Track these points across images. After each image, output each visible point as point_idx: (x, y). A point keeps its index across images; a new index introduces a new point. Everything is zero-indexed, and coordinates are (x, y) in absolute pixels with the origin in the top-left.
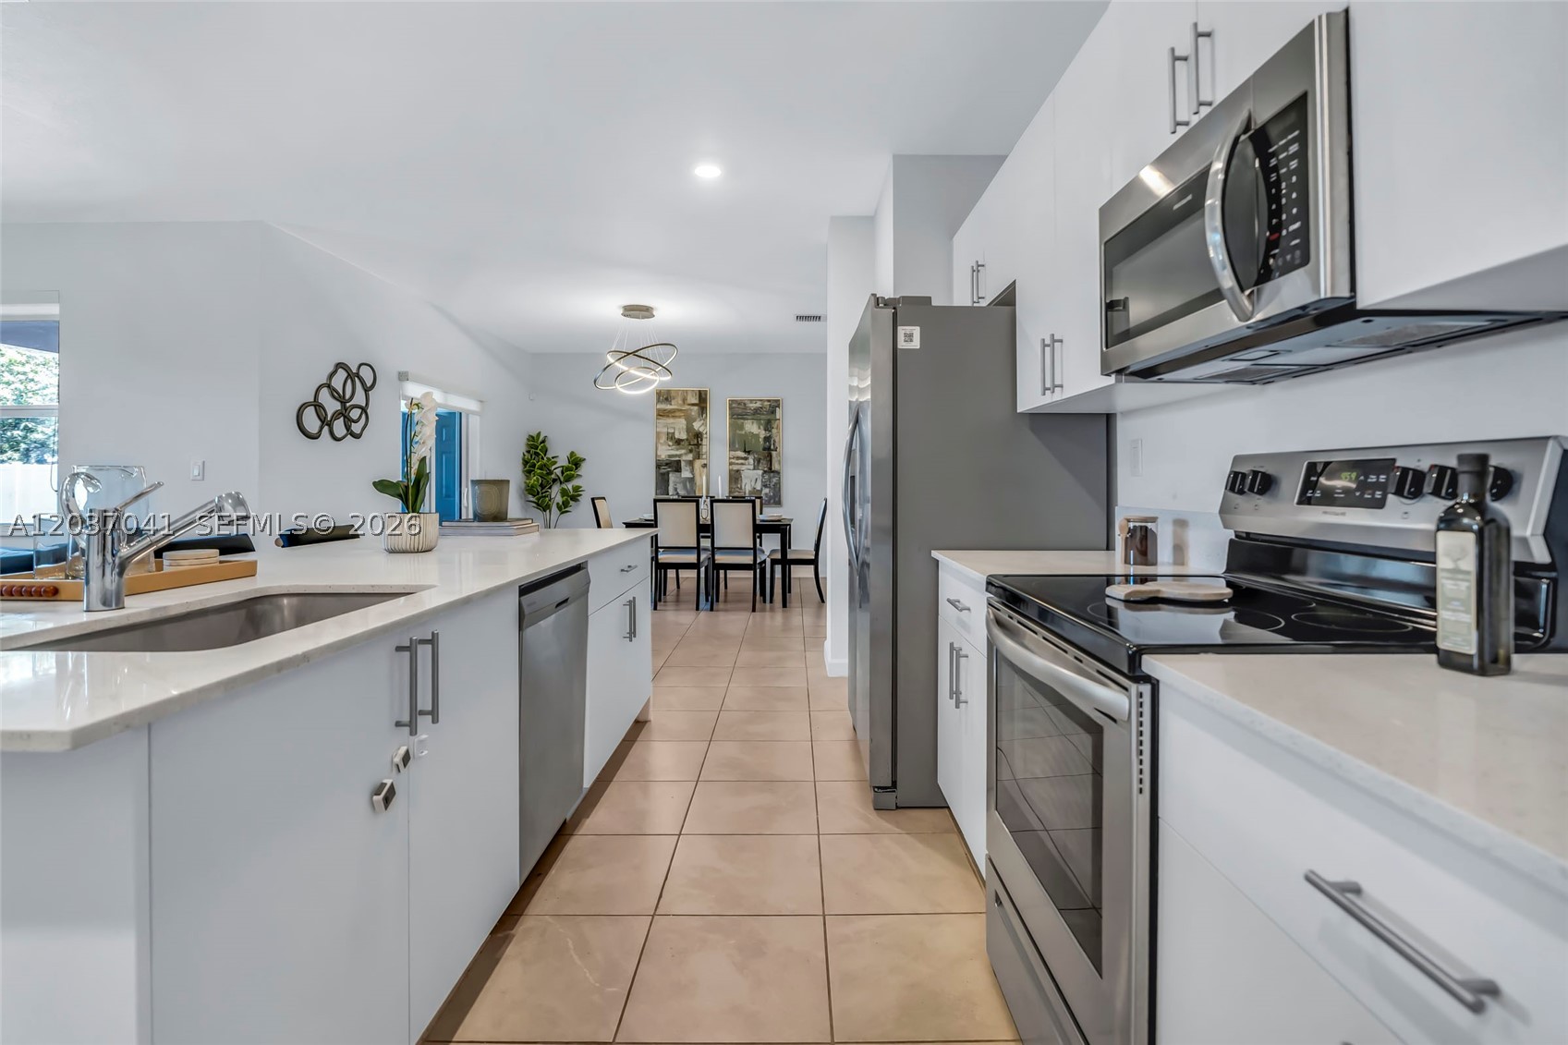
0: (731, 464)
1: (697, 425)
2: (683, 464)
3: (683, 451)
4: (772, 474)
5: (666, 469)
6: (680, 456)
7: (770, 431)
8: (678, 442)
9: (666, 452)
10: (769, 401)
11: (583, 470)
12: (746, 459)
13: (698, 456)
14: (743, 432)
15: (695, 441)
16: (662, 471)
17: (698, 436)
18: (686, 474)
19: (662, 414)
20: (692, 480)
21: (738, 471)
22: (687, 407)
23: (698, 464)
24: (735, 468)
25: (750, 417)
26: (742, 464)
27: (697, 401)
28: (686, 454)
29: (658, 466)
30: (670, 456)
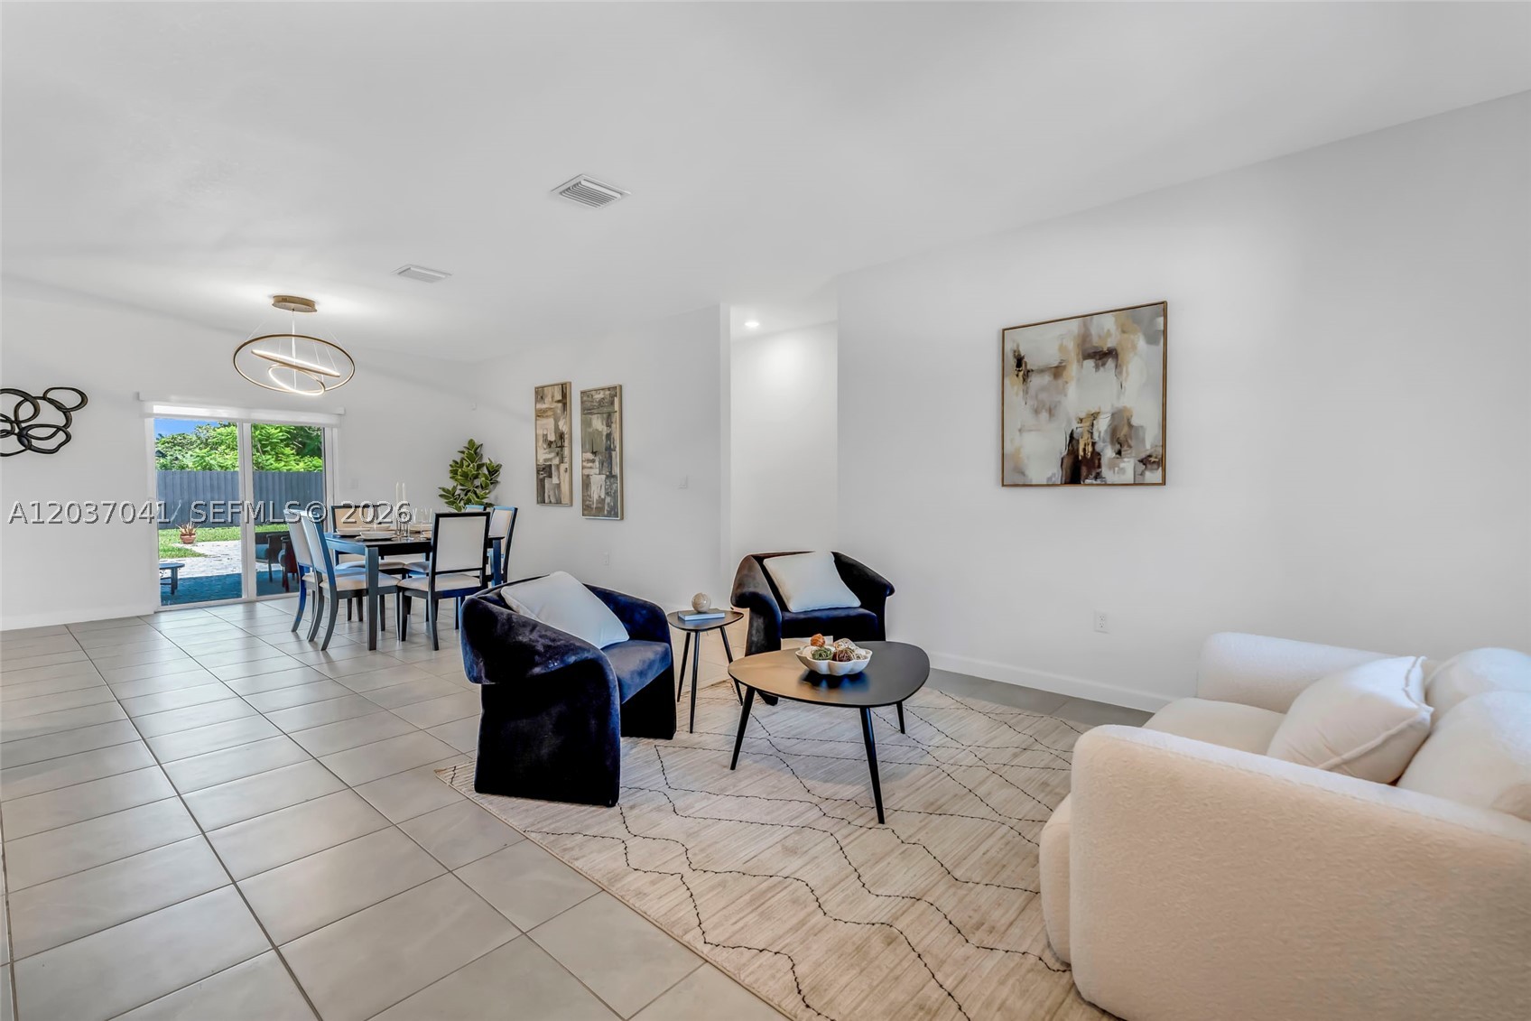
0: (583, 468)
1: (563, 427)
2: (553, 468)
3: (552, 455)
4: (612, 480)
5: (545, 471)
6: (550, 460)
7: (610, 427)
8: (550, 444)
9: (545, 455)
10: (609, 389)
11: (502, 477)
12: (593, 461)
13: (562, 461)
14: (591, 430)
15: (558, 444)
16: (541, 477)
17: (561, 436)
18: (555, 480)
19: (540, 414)
20: (558, 486)
21: (588, 476)
22: (554, 405)
23: (563, 467)
24: (586, 472)
25: (595, 411)
26: (591, 468)
27: (560, 398)
28: (554, 457)
29: (538, 472)
30: (546, 460)
